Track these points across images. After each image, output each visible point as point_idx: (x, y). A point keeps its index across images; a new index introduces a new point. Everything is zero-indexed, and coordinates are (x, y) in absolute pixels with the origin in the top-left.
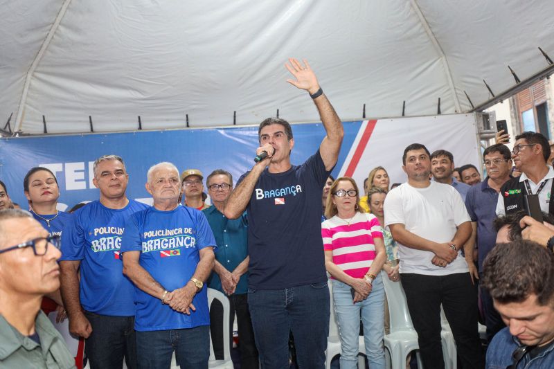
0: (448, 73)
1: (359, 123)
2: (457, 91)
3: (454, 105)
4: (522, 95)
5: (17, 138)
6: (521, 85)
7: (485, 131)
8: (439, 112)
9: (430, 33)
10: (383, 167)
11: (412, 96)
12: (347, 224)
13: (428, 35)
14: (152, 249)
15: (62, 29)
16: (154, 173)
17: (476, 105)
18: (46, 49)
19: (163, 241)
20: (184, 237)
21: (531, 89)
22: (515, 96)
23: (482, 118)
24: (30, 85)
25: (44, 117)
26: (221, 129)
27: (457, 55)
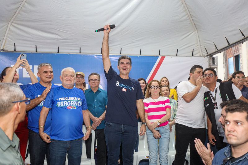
0: (198, 38)
1: (157, 57)
2: (202, 47)
3: (199, 52)
4: (229, 51)
5: (2, 52)
6: (230, 46)
7: (213, 65)
8: (193, 55)
9: (191, 19)
10: (166, 77)
11: (181, 47)
12: (155, 102)
13: (190, 20)
14: (63, 105)
15: (26, 4)
16: (64, 72)
17: (209, 53)
18: (18, 13)
19: (68, 102)
20: (78, 102)
21: (233, 48)
22: (226, 51)
23: (211, 59)
24: (10, 28)
25: (15, 44)
26: (95, 55)
27: (203, 30)
